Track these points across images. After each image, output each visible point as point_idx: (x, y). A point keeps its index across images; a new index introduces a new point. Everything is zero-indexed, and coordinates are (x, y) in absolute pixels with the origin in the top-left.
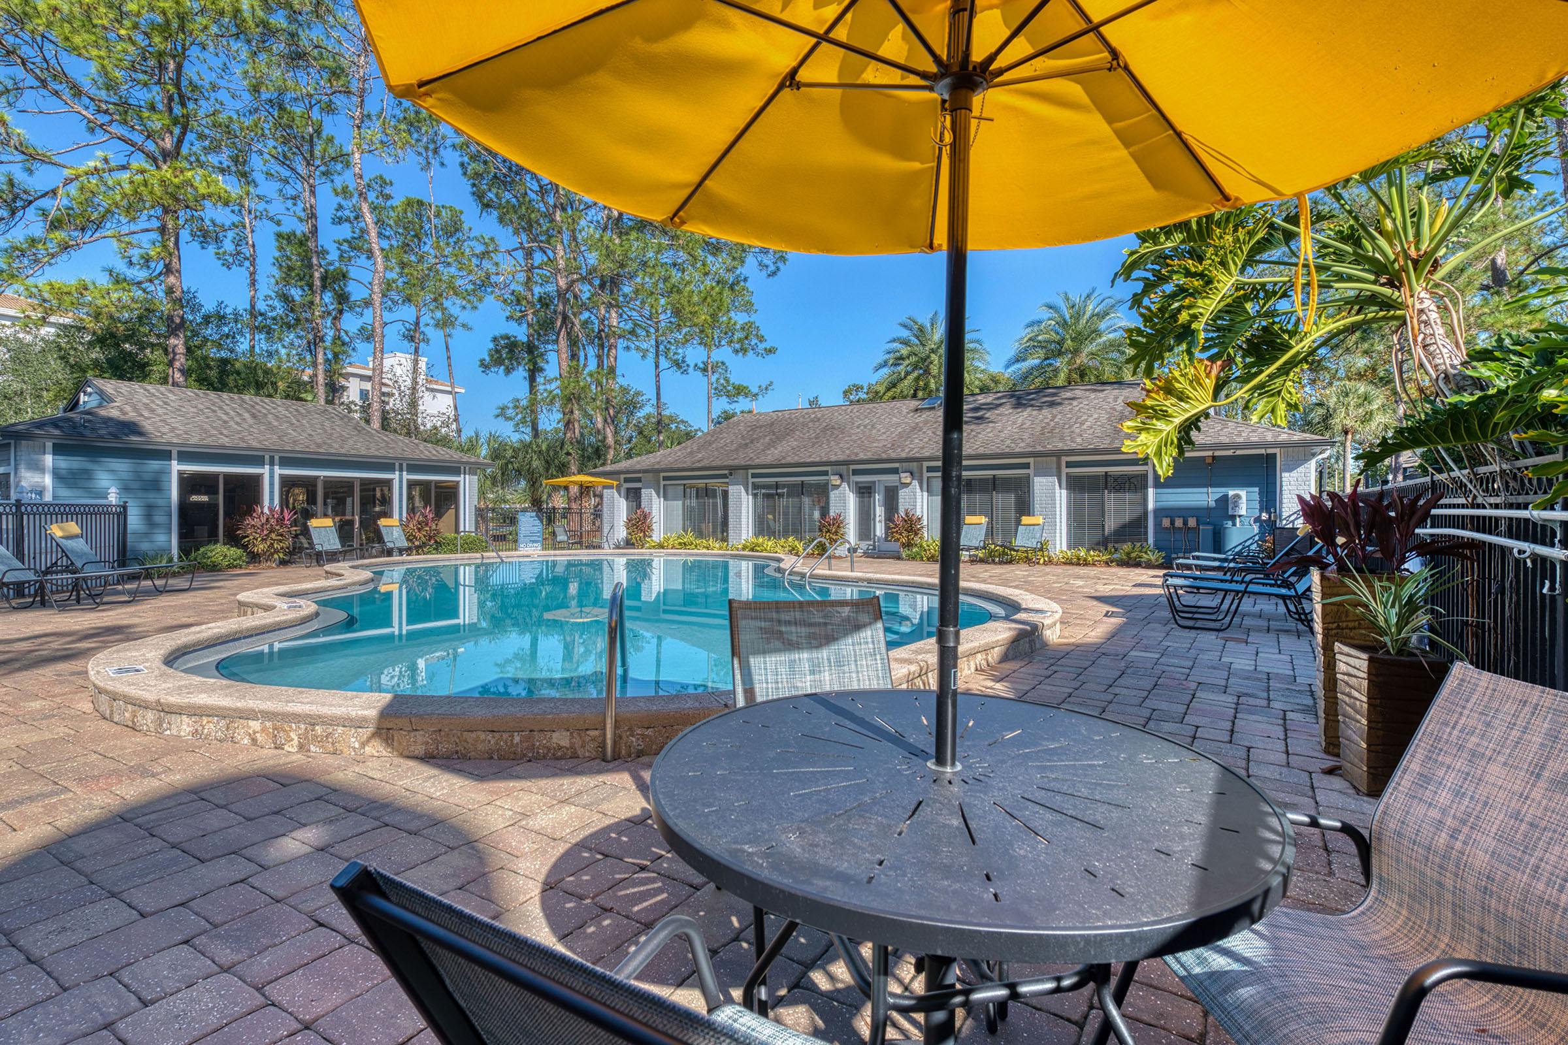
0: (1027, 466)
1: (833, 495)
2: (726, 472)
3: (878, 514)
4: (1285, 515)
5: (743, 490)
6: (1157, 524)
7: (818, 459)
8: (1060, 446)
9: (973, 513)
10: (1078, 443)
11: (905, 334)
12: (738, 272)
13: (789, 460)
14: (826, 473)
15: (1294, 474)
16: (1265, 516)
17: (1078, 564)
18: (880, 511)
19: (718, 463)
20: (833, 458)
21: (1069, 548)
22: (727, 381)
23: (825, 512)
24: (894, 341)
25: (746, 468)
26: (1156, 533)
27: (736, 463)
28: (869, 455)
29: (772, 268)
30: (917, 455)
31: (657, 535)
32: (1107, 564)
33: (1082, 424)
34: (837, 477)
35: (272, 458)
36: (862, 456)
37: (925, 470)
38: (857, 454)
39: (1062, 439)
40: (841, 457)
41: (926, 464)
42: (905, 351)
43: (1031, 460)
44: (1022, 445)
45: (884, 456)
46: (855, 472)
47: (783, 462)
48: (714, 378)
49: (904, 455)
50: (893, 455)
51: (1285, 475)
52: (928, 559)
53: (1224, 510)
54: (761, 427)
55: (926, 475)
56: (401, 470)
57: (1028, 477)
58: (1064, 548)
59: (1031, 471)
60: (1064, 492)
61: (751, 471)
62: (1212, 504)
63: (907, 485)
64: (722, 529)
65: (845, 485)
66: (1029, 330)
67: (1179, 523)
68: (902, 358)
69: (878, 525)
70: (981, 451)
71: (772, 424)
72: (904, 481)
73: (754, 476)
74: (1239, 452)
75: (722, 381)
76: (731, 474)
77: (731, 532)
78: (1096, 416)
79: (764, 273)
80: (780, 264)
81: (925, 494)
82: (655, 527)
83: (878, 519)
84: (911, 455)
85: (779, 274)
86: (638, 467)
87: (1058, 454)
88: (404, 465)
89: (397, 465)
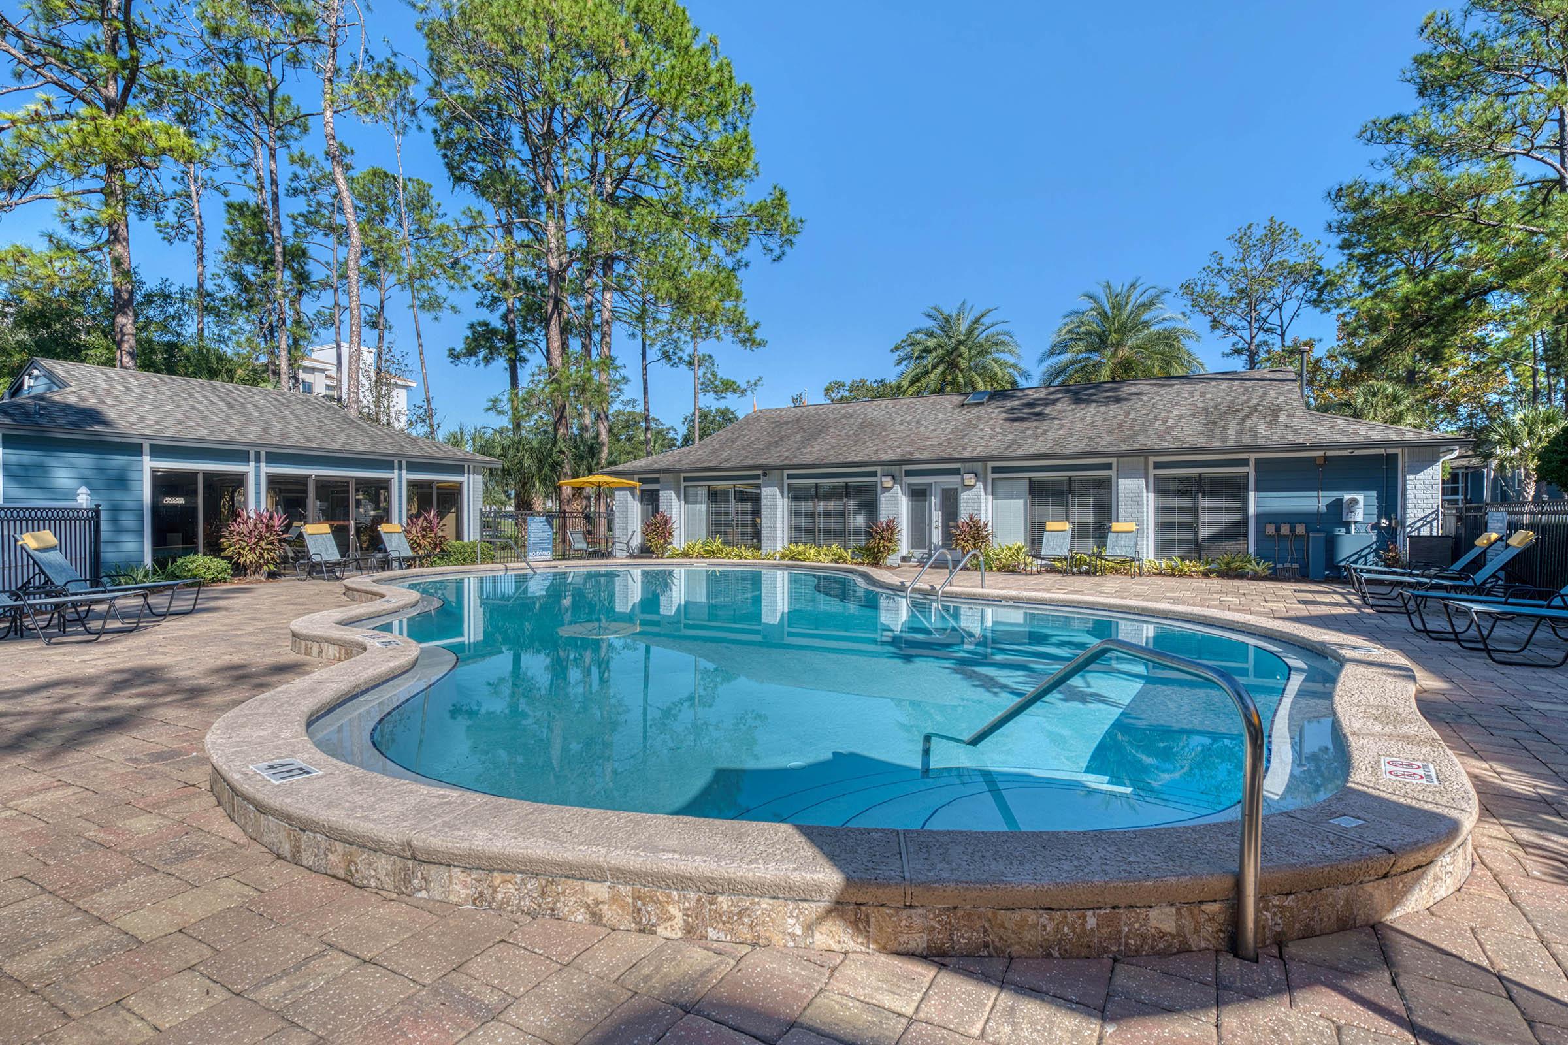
0: (1108, 467)
1: (884, 499)
2: (760, 472)
3: (934, 519)
4: (1409, 521)
5: (778, 493)
6: (1260, 531)
7: (866, 459)
8: (1149, 445)
9: (1056, 519)
10: (1168, 442)
11: (929, 324)
12: (738, 256)
13: (832, 459)
14: (874, 474)
15: (1420, 476)
16: (1384, 523)
17: (1173, 575)
18: (937, 516)
19: (748, 462)
20: (885, 458)
21: (1157, 557)
22: (714, 375)
23: (873, 517)
24: (918, 331)
25: (782, 468)
26: (1257, 541)
27: (770, 462)
28: (925, 455)
29: (777, 252)
30: (983, 454)
31: (678, 543)
32: (1206, 575)
33: (1165, 420)
34: (889, 478)
35: (258, 454)
36: (917, 455)
37: (989, 470)
38: (911, 454)
39: (1147, 436)
40: (895, 457)
41: (990, 464)
42: (931, 343)
43: (1113, 461)
44: (1104, 443)
45: (944, 455)
46: (909, 473)
47: (826, 461)
48: (701, 372)
49: (967, 454)
50: (955, 455)
51: (1410, 477)
52: (999, 570)
53: (1337, 514)
54: (787, 423)
55: (990, 476)
56: (400, 469)
57: (1109, 479)
58: (1151, 557)
59: (1112, 473)
60: (1151, 496)
61: (786, 472)
62: (1323, 509)
63: (970, 487)
64: (755, 537)
65: (897, 487)
66: (1068, 320)
67: (1285, 530)
68: (928, 351)
69: (934, 532)
70: (1057, 450)
71: (798, 420)
72: (967, 483)
73: (790, 477)
74: (1357, 452)
75: (709, 376)
76: (765, 475)
77: (764, 539)
78: (1177, 413)
79: (769, 257)
80: (787, 249)
81: (990, 497)
82: (676, 533)
83: (934, 525)
84: (975, 454)
85: (784, 258)
86: (656, 466)
87: (1145, 454)
88: (404, 463)
89: (396, 462)
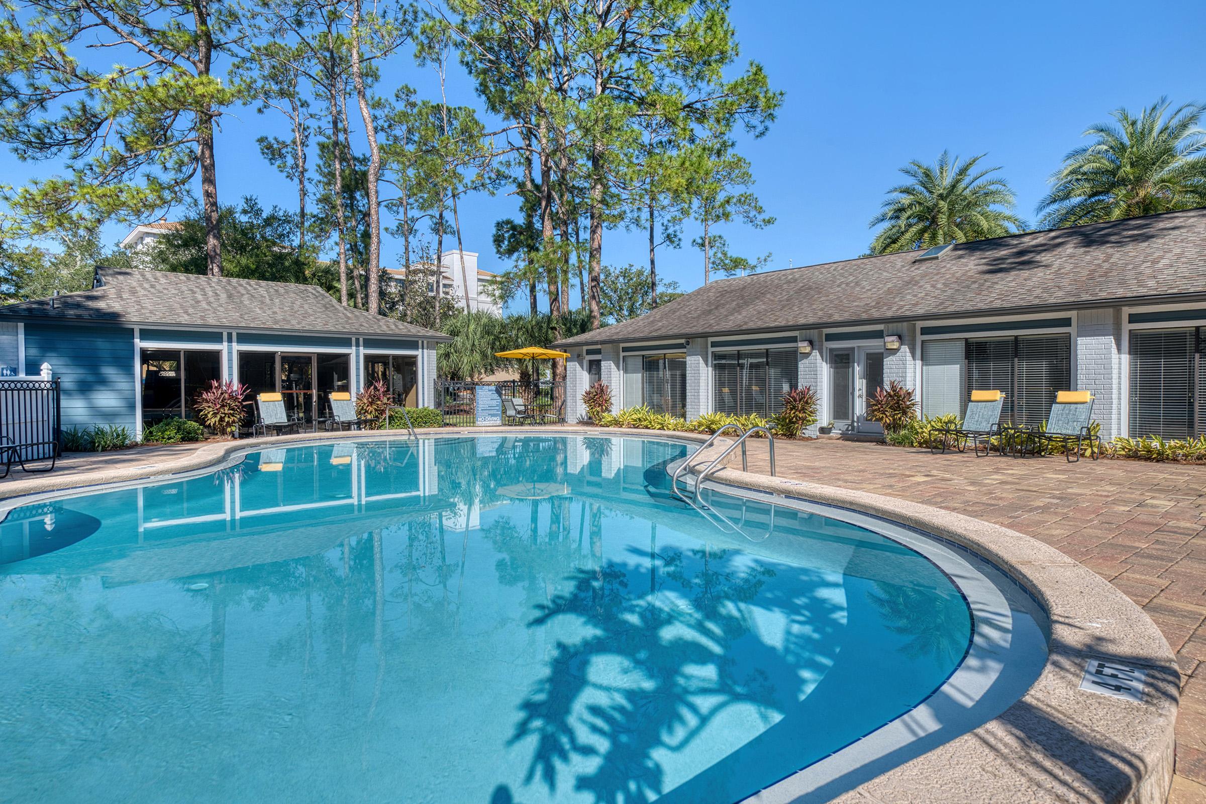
0: (1067, 322)
1: (802, 365)
2: (683, 341)
3: (857, 387)
5: (701, 361)
7: (783, 323)
8: (1120, 292)
9: (984, 387)
10: (1151, 287)
11: (909, 182)
12: (726, 138)
13: (751, 325)
14: (794, 340)
17: (1148, 459)
18: (860, 385)
19: (675, 331)
20: (802, 321)
21: (1133, 434)
23: (794, 386)
24: (895, 190)
25: (705, 335)
27: (693, 330)
28: (846, 316)
29: (760, 128)
30: (908, 313)
31: (617, 409)
32: (1200, 460)
33: (1155, 262)
34: (806, 344)
35: (230, 335)
36: (837, 317)
37: (918, 331)
38: (831, 316)
39: (1123, 283)
40: (811, 320)
41: (920, 324)
42: (906, 200)
43: (1072, 314)
44: (1060, 294)
45: (864, 316)
46: (830, 338)
47: (744, 327)
48: (711, 253)
49: (889, 314)
50: (876, 314)
52: (921, 445)
54: (732, 291)
55: (920, 338)
56: (358, 345)
57: (1068, 336)
58: (1125, 434)
59: (1072, 330)
60: (1126, 358)
61: (711, 339)
63: (894, 352)
64: (679, 404)
65: (816, 353)
68: (902, 210)
69: (858, 402)
70: (998, 304)
71: (744, 288)
72: (889, 346)
73: (714, 344)
75: (719, 255)
76: (688, 343)
77: (689, 407)
78: (1178, 251)
79: (752, 134)
80: (768, 123)
81: (919, 363)
82: (613, 400)
83: (857, 393)
84: (899, 313)
85: (768, 133)
86: (598, 338)
87: (1117, 304)
88: (361, 340)
89: (354, 340)
